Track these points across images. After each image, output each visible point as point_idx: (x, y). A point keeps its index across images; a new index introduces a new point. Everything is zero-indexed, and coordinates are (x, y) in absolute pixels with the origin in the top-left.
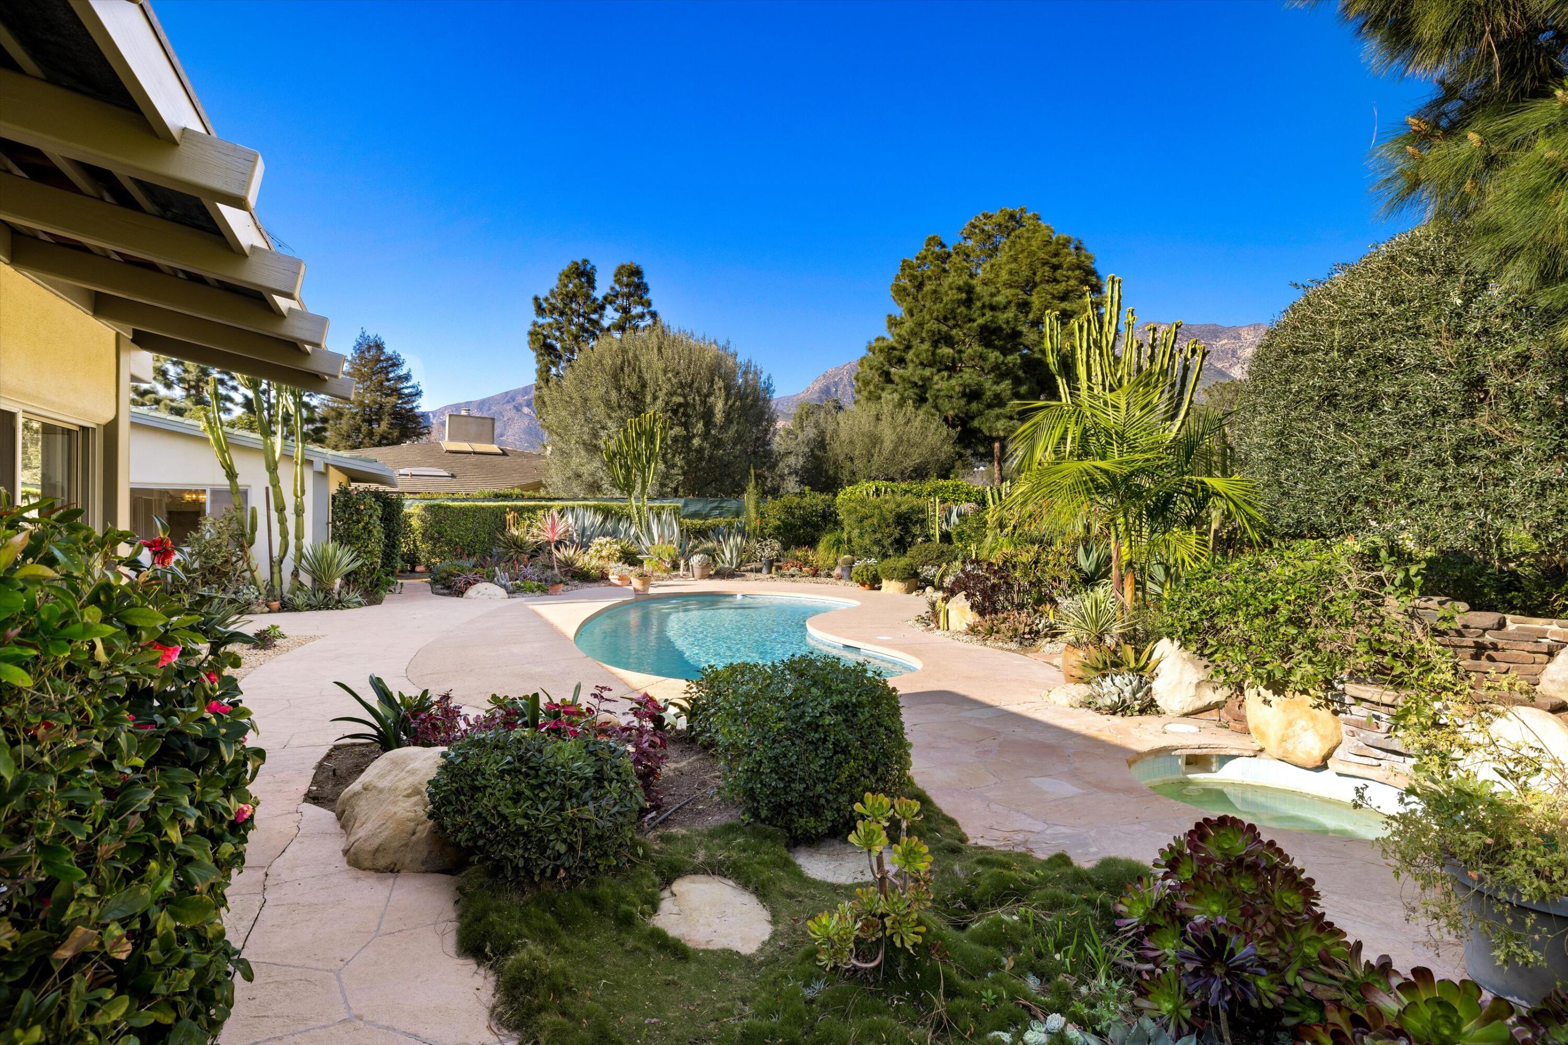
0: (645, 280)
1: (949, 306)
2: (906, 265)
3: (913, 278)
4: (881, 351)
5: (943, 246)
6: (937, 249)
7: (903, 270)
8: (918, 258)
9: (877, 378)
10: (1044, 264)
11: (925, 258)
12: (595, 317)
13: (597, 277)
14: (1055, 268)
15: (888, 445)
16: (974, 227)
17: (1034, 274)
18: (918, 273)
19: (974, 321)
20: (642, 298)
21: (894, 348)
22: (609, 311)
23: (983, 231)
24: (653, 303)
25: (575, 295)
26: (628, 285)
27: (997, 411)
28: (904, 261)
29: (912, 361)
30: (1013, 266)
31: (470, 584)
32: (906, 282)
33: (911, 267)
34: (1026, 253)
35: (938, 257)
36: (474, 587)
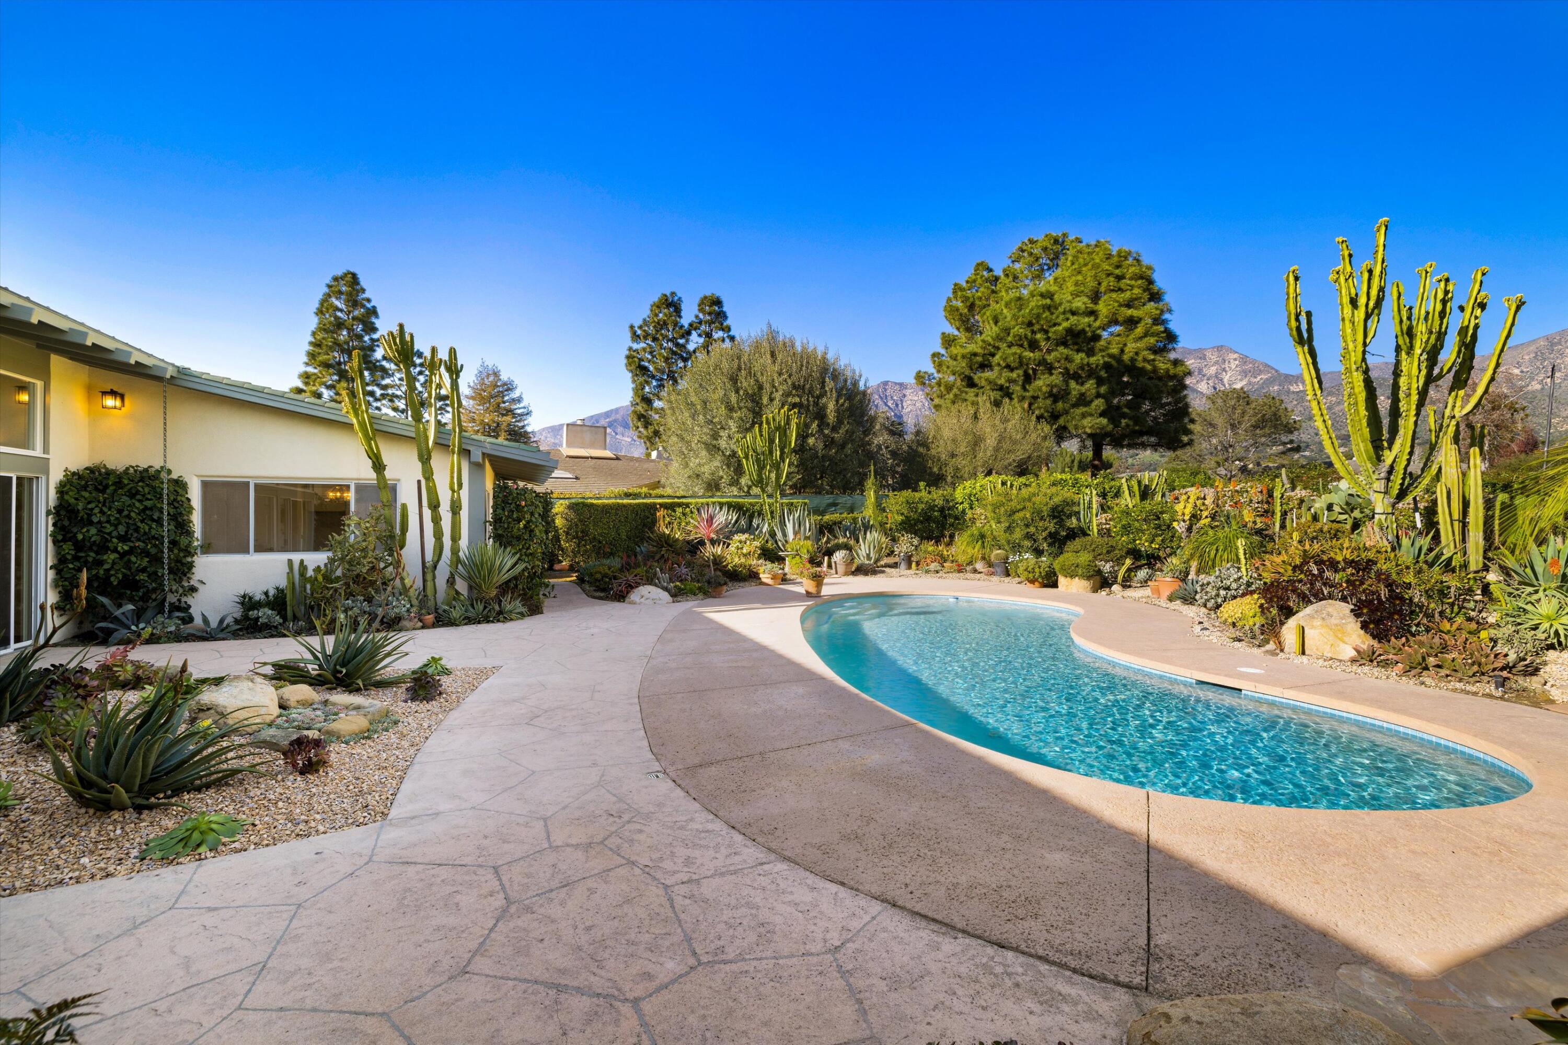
0: (725, 309)
1: (1035, 311)
2: (957, 288)
3: (965, 299)
4: (963, 357)
5: (990, 270)
6: (985, 273)
7: (955, 292)
8: (967, 282)
9: (959, 383)
10: (1108, 275)
11: (974, 281)
12: (681, 341)
13: (683, 307)
14: (1119, 278)
15: (990, 442)
16: (1023, 251)
17: (1100, 284)
18: (969, 294)
19: (1059, 324)
20: (722, 324)
21: (975, 354)
22: (694, 336)
23: (1031, 254)
24: (732, 328)
25: (665, 323)
26: (710, 314)
27: (1083, 409)
28: (956, 285)
29: (999, 365)
30: (1080, 278)
31: (631, 587)
32: (959, 304)
33: (962, 289)
34: (1090, 266)
35: (987, 280)
36: (636, 590)
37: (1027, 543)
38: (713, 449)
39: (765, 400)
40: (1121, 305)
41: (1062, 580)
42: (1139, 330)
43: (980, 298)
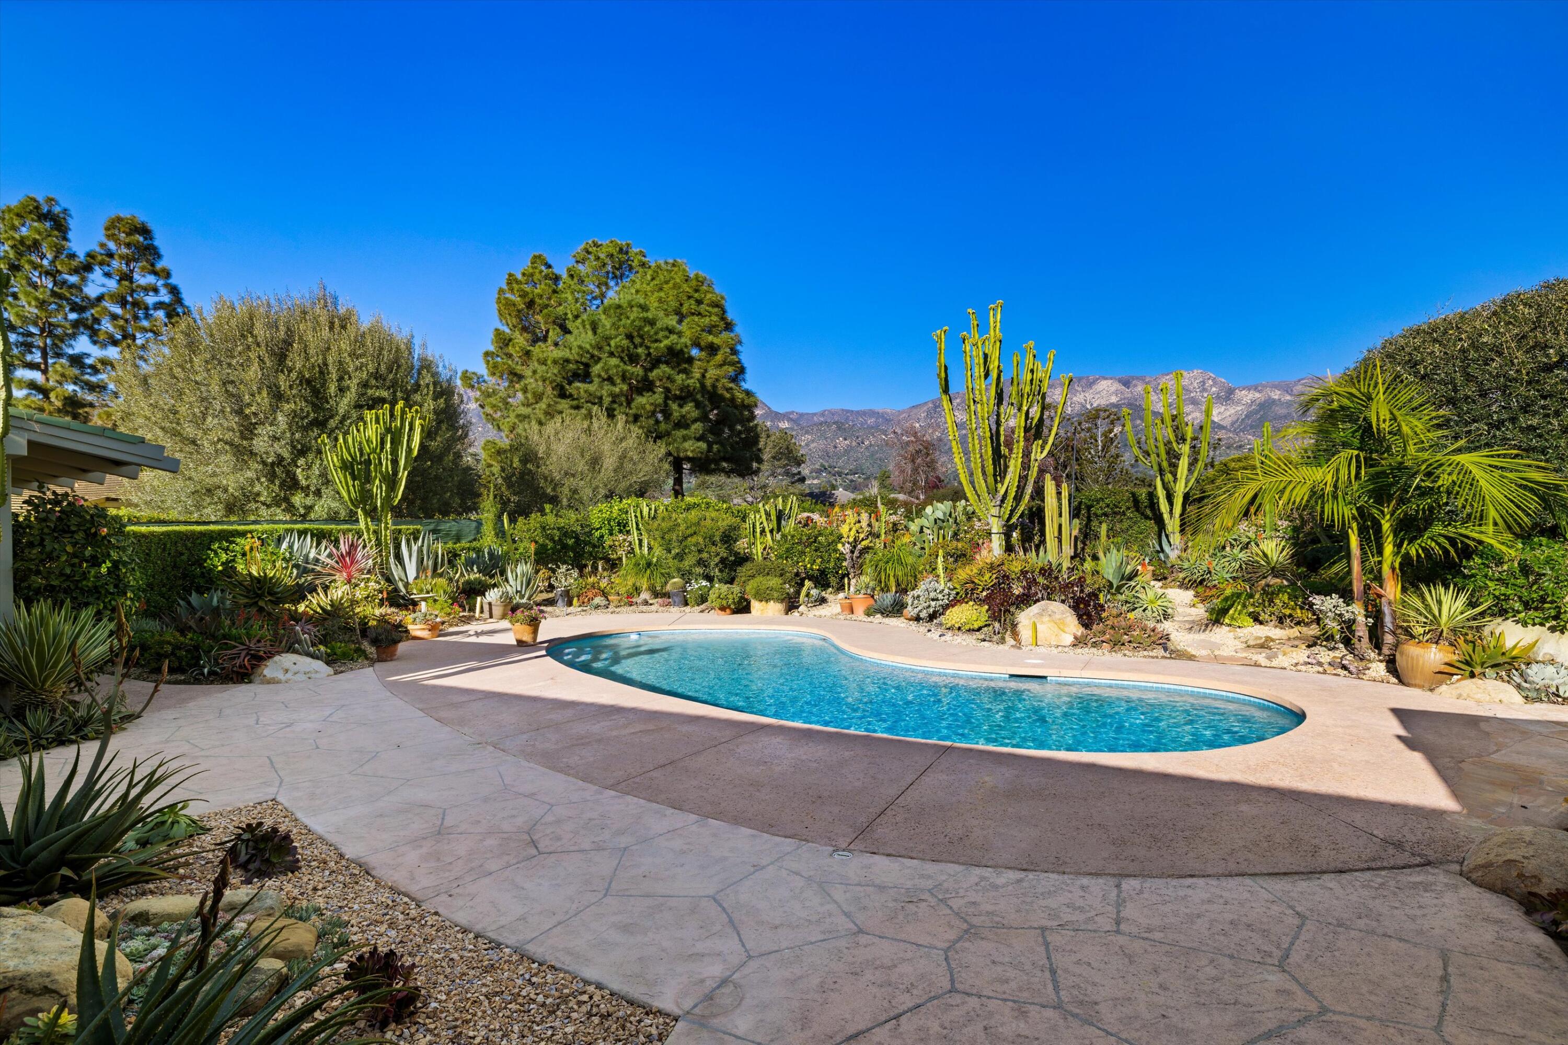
0: (156, 243)
1: (637, 323)
2: (511, 280)
3: (524, 295)
4: (555, 362)
5: (549, 267)
6: (543, 268)
7: (509, 283)
8: (524, 274)
9: (549, 391)
10: (689, 297)
11: (532, 275)
12: (73, 279)
13: (72, 223)
14: (699, 302)
16: (589, 253)
17: (681, 305)
18: (528, 288)
19: (660, 341)
20: (153, 265)
21: (567, 361)
22: (97, 274)
23: (598, 258)
24: (173, 273)
25: (36, 245)
26: (128, 245)
27: (683, 432)
28: (510, 275)
29: (599, 376)
30: (662, 294)
31: (258, 659)
32: (515, 298)
33: (518, 282)
34: (671, 285)
35: (546, 277)
36: (270, 663)
37: (699, 570)
38: (243, 454)
39: (332, 389)
40: (703, 330)
41: (755, 605)
42: (719, 358)
43: (541, 296)
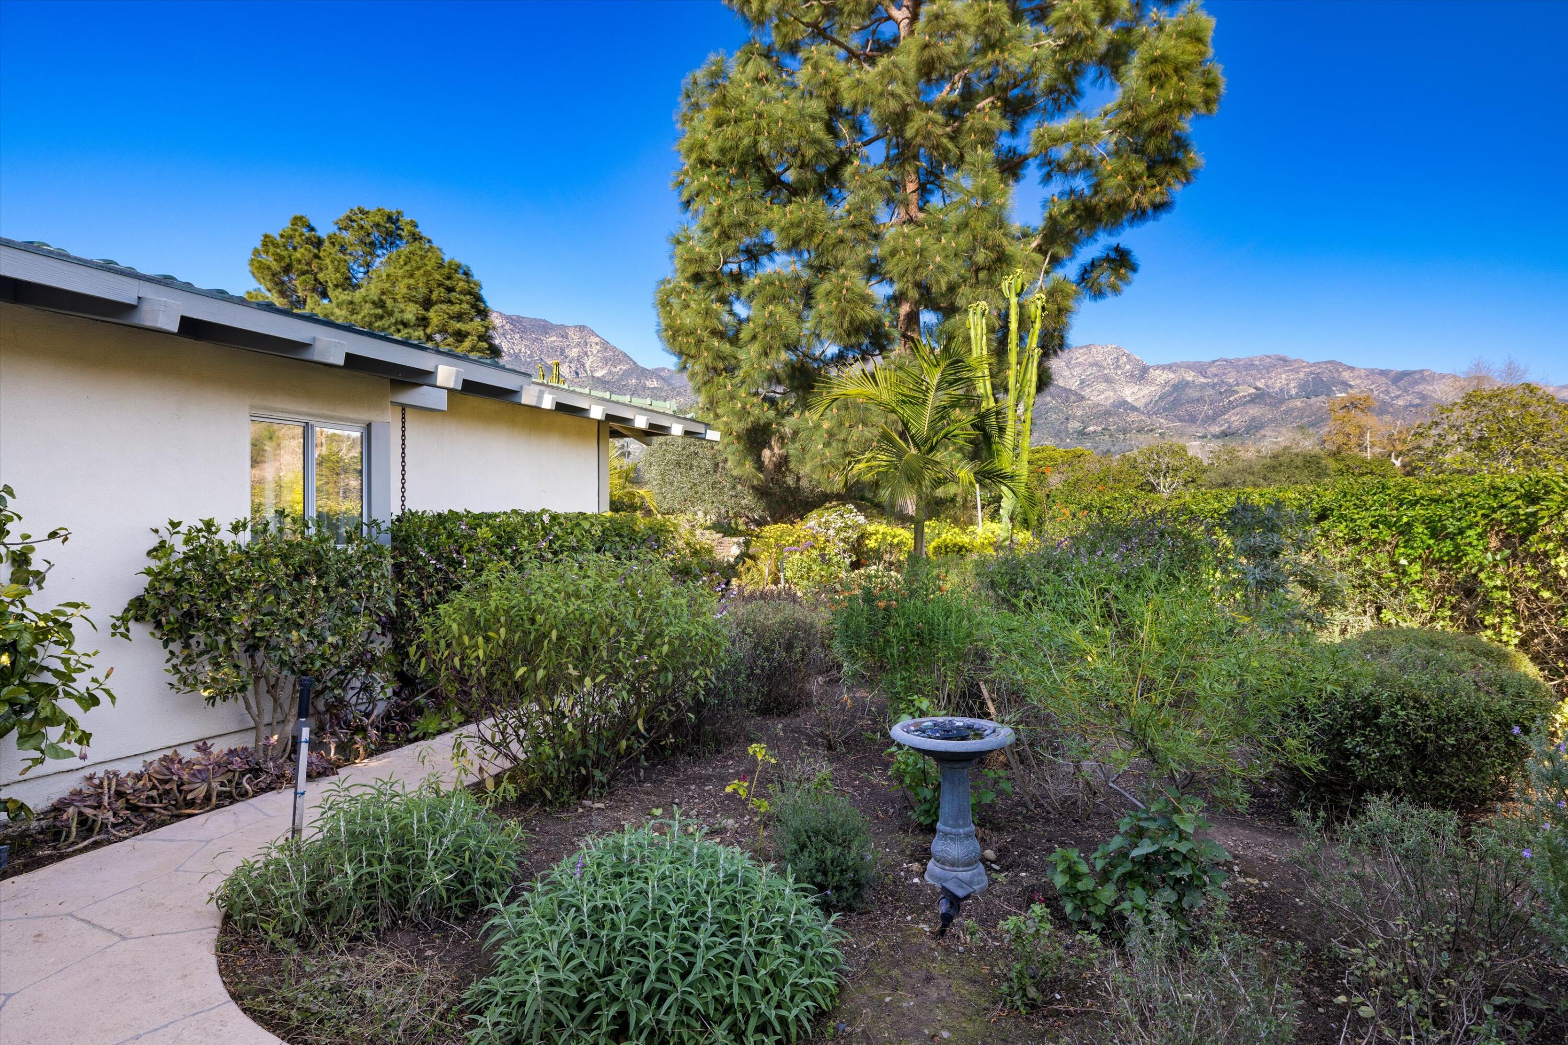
2: (268, 241)
3: (279, 258)
5: (312, 229)
6: (304, 230)
7: (265, 245)
8: (282, 236)
10: (439, 285)
11: (291, 237)
14: (450, 290)
16: (351, 220)
17: (431, 292)
18: (285, 251)
23: (360, 226)
28: (266, 236)
30: (412, 281)
32: (270, 260)
33: (276, 246)
34: (421, 271)
35: (308, 241)
40: (451, 318)
42: (467, 344)
43: (299, 261)
